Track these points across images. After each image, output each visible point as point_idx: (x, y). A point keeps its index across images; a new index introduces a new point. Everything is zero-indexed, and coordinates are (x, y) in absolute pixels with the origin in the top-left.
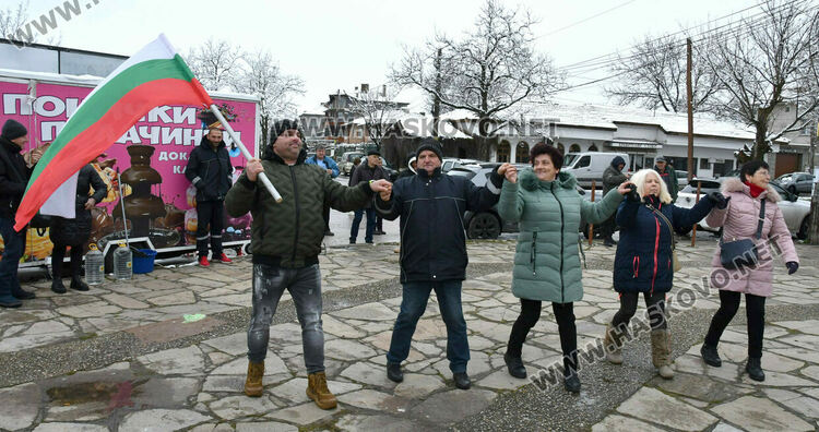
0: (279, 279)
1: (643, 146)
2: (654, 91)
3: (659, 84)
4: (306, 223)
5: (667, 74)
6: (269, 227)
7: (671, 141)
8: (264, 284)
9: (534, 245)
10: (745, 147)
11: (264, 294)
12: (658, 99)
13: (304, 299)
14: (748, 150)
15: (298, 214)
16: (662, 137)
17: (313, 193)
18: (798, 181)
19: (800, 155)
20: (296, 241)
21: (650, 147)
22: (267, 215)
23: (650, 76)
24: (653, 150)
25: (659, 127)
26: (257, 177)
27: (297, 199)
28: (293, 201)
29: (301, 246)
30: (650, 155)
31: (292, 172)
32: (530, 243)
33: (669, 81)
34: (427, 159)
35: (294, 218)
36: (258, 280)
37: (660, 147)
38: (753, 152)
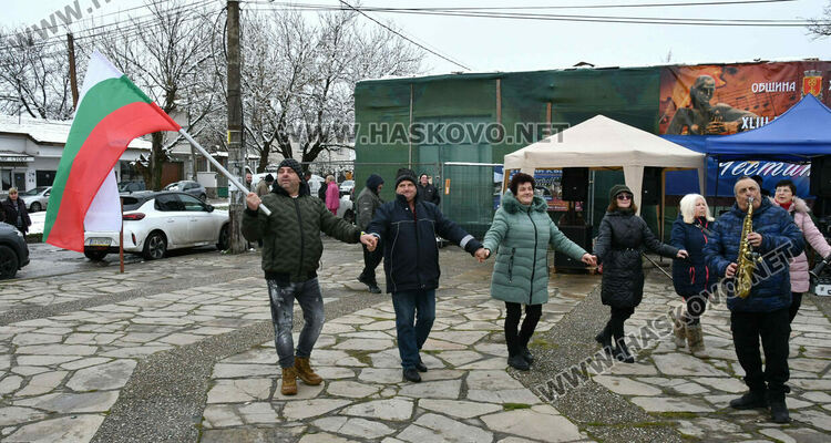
0: (290, 289)
1: (9, 160)
2: (14, 93)
3: (20, 84)
4: (310, 245)
5: (29, 73)
6: (280, 250)
7: (44, 153)
8: (280, 294)
9: (512, 258)
10: (142, 157)
11: (281, 302)
12: (21, 103)
13: (313, 305)
14: (145, 161)
15: (303, 238)
16: (34, 149)
17: (314, 221)
18: (184, 189)
19: (181, 164)
20: (302, 260)
21: (20, 160)
22: (278, 240)
23: (7, 75)
24: (23, 164)
25: (27, 137)
26: (259, 208)
27: (301, 226)
28: (298, 228)
29: (304, 264)
30: (19, 170)
31: (297, 205)
32: (509, 256)
33: (32, 83)
34: (407, 188)
35: (299, 242)
36: (274, 292)
37: (32, 159)
38: (150, 162)
